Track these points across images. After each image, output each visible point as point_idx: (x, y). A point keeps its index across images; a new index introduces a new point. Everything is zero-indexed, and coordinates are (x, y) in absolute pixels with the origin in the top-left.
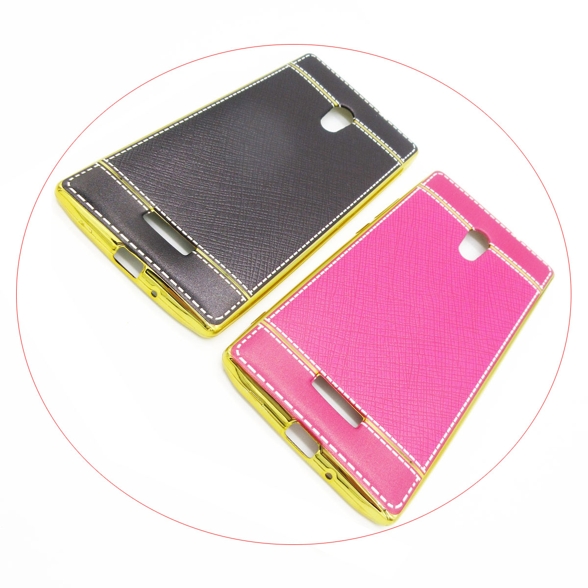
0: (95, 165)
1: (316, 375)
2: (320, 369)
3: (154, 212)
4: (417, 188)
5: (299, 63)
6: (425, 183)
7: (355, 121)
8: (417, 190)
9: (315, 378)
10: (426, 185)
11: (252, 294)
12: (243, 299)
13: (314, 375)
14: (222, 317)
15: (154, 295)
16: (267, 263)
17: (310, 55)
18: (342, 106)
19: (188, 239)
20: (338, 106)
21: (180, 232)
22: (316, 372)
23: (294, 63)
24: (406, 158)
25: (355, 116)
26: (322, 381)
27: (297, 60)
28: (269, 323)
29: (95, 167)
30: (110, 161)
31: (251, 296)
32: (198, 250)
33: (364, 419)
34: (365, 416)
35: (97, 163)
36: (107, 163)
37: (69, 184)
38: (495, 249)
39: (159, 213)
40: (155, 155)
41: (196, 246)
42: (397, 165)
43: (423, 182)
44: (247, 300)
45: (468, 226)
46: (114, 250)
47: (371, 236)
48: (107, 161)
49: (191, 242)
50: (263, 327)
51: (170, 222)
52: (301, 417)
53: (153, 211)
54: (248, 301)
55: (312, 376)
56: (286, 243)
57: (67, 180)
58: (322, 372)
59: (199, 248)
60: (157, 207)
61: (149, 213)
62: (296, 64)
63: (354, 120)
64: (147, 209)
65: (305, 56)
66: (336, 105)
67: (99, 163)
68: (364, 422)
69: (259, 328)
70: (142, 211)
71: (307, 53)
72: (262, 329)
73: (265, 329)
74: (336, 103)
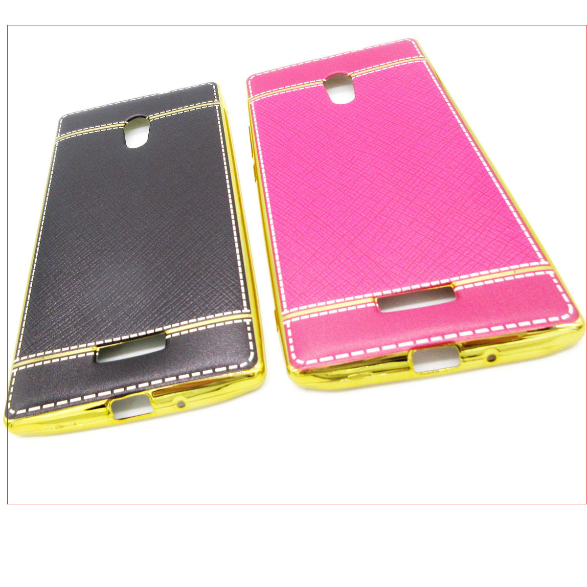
0: (13, 374)
1: (374, 302)
2: (371, 295)
3: (100, 349)
4: (251, 105)
5: (61, 133)
6: (251, 95)
7: (150, 118)
8: (253, 105)
9: (377, 305)
10: (253, 95)
11: (249, 311)
12: (248, 322)
13: (373, 305)
14: (252, 354)
15: (181, 405)
16: (228, 276)
17: (62, 118)
18: (128, 121)
19: (151, 334)
20: (126, 124)
21: (139, 337)
22: (370, 300)
23: (59, 136)
24: (216, 97)
25: (145, 116)
26: (384, 301)
27: (58, 132)
28: (290, 313)
29: (15, 375)
30: (21, 356)
31: (250, 313)
32: (167, 332)
33: (451, 286)
34: (450, 283)
35: (13, 371)
36: (20, 361)
37: (12, 412)
38: (356, 74)
39: (105, 344)
40: (47, 311)
41: (163, 331)
42: (217, 108)
43: (250, 97)
44: (251, 318)
45: (319, 83)
46: (109, 413)
47: (268, 169)
48: (18, 359)
49: (155, 333)
50: (289, 321)
51: (121, 341)
52: (411, 344)
53: (98, 349)
54: (253, 318)
55: (374, 307)
56: (220, 247)
57: (7, 411)
58: (376, 294)
59: (167, 329)
60: (98, 343)
61: (97, 354)
62: (60, 135)
63: (148, 119)
64: (93, 354)
65: (59, 123)
66: (123, 125)
67: (14, 369)
68: (455, 287)
69: (288, 326)
70: (91, 360)
71: (59, 120)
72: (291, 323)
73: (293, 320)
74: (121, 124)
